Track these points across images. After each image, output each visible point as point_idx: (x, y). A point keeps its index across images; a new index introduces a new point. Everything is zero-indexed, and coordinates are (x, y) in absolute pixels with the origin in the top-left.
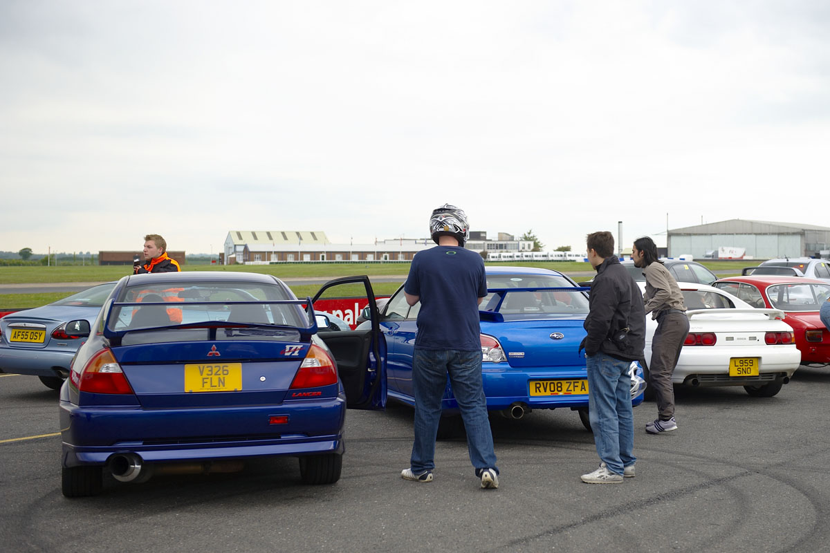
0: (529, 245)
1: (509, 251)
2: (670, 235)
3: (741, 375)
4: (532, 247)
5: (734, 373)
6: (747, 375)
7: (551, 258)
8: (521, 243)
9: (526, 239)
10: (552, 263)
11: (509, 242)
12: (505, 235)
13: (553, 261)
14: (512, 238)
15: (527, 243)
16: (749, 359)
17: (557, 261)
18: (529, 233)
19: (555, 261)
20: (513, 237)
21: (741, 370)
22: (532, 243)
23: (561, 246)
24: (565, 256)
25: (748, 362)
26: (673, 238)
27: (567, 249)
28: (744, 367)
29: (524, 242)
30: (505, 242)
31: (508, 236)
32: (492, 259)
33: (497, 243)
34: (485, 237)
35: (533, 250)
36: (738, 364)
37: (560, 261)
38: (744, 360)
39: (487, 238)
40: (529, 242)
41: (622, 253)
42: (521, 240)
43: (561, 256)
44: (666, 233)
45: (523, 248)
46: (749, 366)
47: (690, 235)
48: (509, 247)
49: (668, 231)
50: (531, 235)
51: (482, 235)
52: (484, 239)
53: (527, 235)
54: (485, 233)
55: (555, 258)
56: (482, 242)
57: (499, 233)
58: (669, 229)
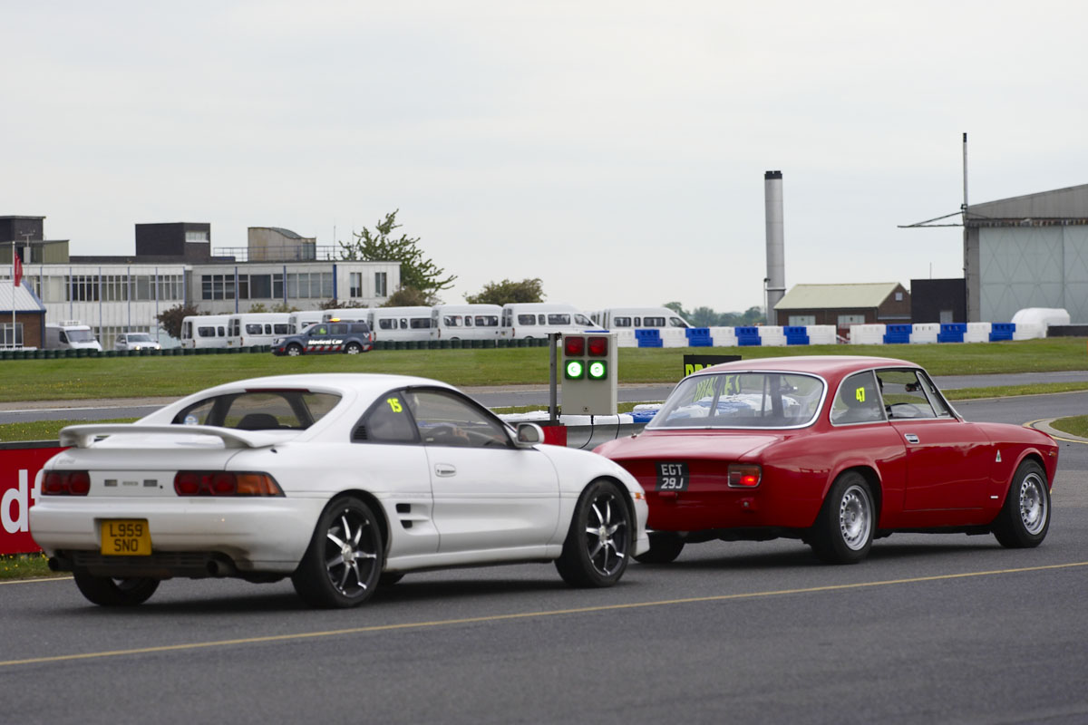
0: (381, 279)
1: (291, 303)
2: (977, 223)
3: (121, 553)
4: (394, 284)
5: (109, 548)
6: (131, 553)
7: (447, 333)
8: (344, 273)
9: (374, 251)
10: (450, 352)
11: (291, 269)
12: (276, 240)
13: (455, 343)
14: (306, 250)
15: (370, 270)
16: (134, 524)
17: (474, 344)
18: (385, 229)
19: (465, 344)
20: (311, 245)
21: (121, 543)
22: (393, 271)
23: (498, 281)
24: (507, 322)
25: (133, 528)
26: (988, 240)
27: (526, 293)
28: (126, 538)
29: (356, 267)
30: (278, 269)
31: (289, 242)
32: (201, 342)
33: (243, 271)
34: (207, 246)
35: (398, 301)
36: (116, 531)
37: (485, 344)
38: (126, 524)
39: (215, 252)
40: (381, 267)
41: (782, 305)
42: (352, 258)
43: (493, 322)
44: (959, 219)
45: (356, 292)
46: (134, 537)
47: (1056, 223)
48: (292, 288)
49: (965, 207)
50: (394, 236)
51: (191, 238)
52: (202, 254)
53: (374, 233)
54: (205, 228)
55: (463, 332)
56: (177, 269)
57: (253, 231)
58: (970, 203)
